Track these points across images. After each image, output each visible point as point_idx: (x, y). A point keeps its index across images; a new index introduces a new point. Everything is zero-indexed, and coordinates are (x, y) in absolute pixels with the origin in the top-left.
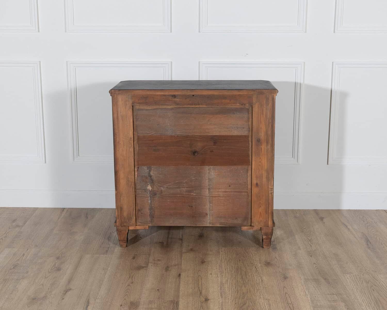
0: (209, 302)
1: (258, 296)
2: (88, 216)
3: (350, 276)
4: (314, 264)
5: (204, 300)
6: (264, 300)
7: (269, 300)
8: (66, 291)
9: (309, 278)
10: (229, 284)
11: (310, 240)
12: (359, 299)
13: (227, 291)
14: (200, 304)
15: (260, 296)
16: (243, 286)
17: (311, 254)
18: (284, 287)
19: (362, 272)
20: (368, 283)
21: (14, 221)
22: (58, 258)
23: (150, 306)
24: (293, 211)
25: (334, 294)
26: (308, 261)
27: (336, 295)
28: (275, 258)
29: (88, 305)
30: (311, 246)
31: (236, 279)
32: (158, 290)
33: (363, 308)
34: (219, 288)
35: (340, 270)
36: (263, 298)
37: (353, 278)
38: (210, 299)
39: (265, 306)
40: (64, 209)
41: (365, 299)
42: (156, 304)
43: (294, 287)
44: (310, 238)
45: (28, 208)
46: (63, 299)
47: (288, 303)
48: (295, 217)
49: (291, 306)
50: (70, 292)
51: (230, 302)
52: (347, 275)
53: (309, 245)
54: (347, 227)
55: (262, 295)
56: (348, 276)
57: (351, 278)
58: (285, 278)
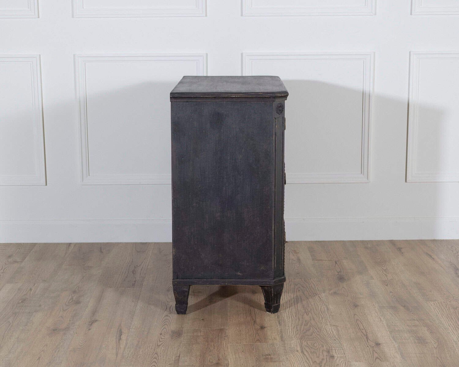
0: (266, 329)
1: (324, 323)
2: (102, 250)
3: (434, 303)
4: (391, 292)
5: (259, 327)
6: (331, 327)
7: (337, 326)
8: (92, 323)
9: (384, 306)
10: (287, 313)
11: (385, 270)
12: (445, 323)
13: (286, 319)
14: (254, 332)
15: (326, 323)
16: (305, 314)
17: (385, 283)
18: (355, 314)
19: (449, 299)
20: (456, 309)
21: (10, 257)
22: (74, 292)
23: (195, 334)
24: (362, 242)
25: (415, 320)
26: (383, 290)
27: (417, 320)
28: (343, 287)
29: (121, 335)
30: (386, 276)
31: (296, 307)
32: (203, 320)
33: (449, 331)
34: (277, 316)
35: (423, 298)
36: (330, 325)
37: (438, 305)
38: (266, 327)
39: (333, 332)
40: (70, 244)
41: (452, 324)
42: (202, 332)
43: (367, 314)
44: (385, 268)
45: (24, 243)
46: (90, 329)
47: (360, 329)
48: (366, 248)
49: (364, 331)
50: (96, 323)
51: (290, 329)
52: (430, 302)
53: (384, 274)
54: (431, 256)
55: (328, 322)
56: (432, 303)
57: (436, 305)
58: (356, 306)
